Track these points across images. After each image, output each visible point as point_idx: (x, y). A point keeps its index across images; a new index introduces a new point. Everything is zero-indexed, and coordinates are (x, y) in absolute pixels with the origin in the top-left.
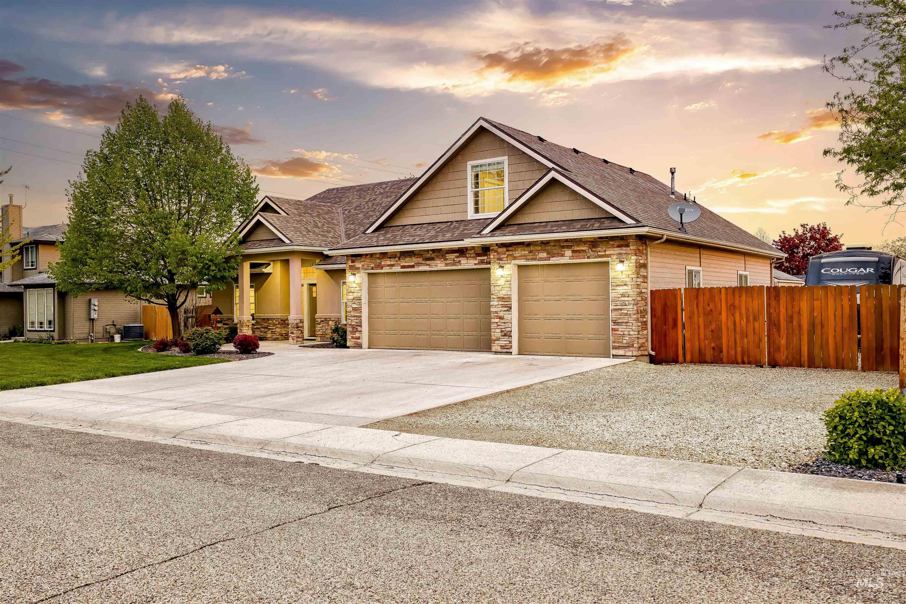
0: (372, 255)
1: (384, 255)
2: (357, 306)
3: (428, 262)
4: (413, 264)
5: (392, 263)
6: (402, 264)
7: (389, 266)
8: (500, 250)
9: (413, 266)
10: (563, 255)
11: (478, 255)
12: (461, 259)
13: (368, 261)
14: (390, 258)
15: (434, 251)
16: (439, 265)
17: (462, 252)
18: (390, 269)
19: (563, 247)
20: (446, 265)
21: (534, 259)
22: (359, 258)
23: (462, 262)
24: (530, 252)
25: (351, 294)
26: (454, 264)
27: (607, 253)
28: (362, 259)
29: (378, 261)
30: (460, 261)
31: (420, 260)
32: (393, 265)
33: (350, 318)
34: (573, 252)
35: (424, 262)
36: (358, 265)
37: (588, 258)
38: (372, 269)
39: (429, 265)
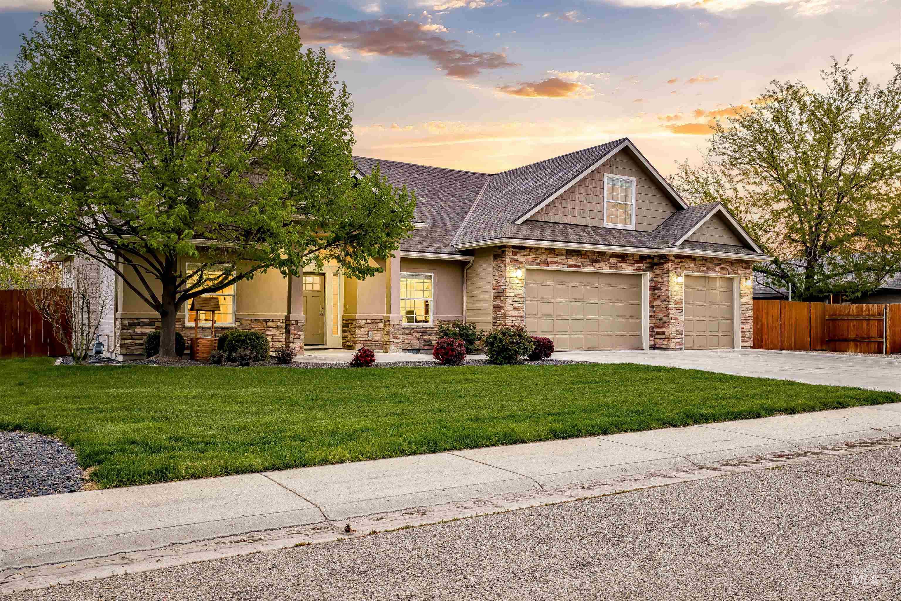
0: (537, 249)
1: (551, 251)
2: (519, 305)
3: (594, 264)
4: (580, 264)
5: (559, 261)
6: (569, 263)
7: (556, 263)
8: (676, 261)
9: (579, 266)
10: (715, 270)
11: (636, 262)
12: (622, 264)
13: (532, 256)
14: (557, 255)
15: (599, 253)
16: (604, 268)
17: (623, 257)
18: (557, 266)
19: (716, 264)
20: (610, 268)
21: (698, 271)
22: (523, 251)
23: (623, 267)
24: (696, 265)
25: (512, 290)
26: (617, 268)
27: (739, 271)
28: (526, 253)
29: (544, 257)
30: (621, 266)
31: (586, 261)
32: (560, 263)
33: (510, 318)
34: (721, 268)
35: (590, 263)
36: (520, 258)
37: (729, 274)
38: (537, 264)
39: (594, 266)
